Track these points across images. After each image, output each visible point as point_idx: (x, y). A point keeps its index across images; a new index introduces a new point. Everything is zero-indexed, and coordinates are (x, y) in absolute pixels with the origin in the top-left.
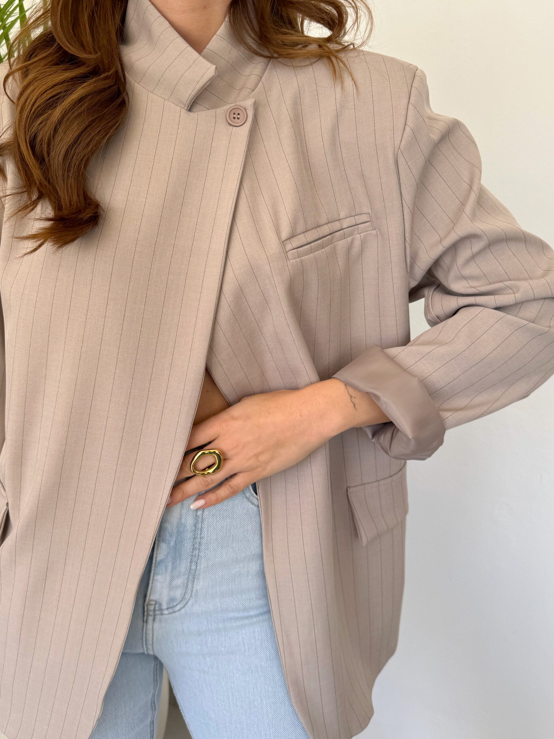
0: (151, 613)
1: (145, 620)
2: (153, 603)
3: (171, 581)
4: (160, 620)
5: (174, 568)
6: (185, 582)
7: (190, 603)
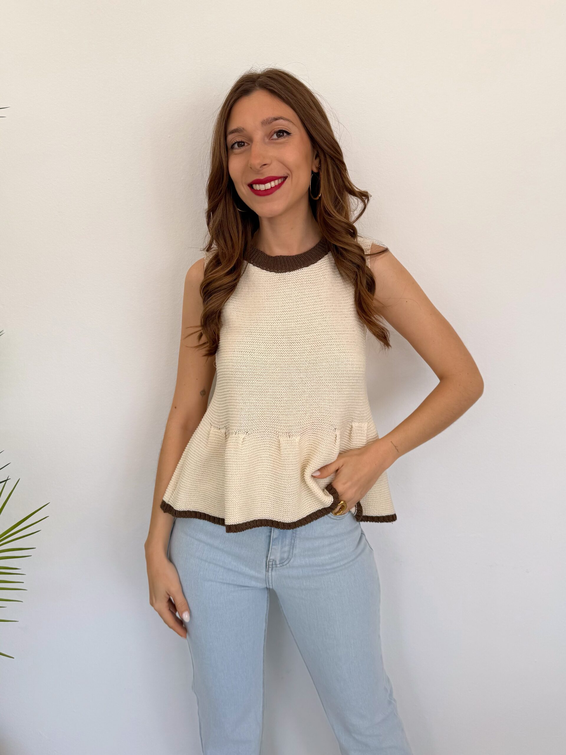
0: (271, 566)
1: (267, 570)
2: (272, 560)
3: (281, 549)
4: (276, 570)
5: (282, 542)
6: (289, 549)
7: (292, 561)
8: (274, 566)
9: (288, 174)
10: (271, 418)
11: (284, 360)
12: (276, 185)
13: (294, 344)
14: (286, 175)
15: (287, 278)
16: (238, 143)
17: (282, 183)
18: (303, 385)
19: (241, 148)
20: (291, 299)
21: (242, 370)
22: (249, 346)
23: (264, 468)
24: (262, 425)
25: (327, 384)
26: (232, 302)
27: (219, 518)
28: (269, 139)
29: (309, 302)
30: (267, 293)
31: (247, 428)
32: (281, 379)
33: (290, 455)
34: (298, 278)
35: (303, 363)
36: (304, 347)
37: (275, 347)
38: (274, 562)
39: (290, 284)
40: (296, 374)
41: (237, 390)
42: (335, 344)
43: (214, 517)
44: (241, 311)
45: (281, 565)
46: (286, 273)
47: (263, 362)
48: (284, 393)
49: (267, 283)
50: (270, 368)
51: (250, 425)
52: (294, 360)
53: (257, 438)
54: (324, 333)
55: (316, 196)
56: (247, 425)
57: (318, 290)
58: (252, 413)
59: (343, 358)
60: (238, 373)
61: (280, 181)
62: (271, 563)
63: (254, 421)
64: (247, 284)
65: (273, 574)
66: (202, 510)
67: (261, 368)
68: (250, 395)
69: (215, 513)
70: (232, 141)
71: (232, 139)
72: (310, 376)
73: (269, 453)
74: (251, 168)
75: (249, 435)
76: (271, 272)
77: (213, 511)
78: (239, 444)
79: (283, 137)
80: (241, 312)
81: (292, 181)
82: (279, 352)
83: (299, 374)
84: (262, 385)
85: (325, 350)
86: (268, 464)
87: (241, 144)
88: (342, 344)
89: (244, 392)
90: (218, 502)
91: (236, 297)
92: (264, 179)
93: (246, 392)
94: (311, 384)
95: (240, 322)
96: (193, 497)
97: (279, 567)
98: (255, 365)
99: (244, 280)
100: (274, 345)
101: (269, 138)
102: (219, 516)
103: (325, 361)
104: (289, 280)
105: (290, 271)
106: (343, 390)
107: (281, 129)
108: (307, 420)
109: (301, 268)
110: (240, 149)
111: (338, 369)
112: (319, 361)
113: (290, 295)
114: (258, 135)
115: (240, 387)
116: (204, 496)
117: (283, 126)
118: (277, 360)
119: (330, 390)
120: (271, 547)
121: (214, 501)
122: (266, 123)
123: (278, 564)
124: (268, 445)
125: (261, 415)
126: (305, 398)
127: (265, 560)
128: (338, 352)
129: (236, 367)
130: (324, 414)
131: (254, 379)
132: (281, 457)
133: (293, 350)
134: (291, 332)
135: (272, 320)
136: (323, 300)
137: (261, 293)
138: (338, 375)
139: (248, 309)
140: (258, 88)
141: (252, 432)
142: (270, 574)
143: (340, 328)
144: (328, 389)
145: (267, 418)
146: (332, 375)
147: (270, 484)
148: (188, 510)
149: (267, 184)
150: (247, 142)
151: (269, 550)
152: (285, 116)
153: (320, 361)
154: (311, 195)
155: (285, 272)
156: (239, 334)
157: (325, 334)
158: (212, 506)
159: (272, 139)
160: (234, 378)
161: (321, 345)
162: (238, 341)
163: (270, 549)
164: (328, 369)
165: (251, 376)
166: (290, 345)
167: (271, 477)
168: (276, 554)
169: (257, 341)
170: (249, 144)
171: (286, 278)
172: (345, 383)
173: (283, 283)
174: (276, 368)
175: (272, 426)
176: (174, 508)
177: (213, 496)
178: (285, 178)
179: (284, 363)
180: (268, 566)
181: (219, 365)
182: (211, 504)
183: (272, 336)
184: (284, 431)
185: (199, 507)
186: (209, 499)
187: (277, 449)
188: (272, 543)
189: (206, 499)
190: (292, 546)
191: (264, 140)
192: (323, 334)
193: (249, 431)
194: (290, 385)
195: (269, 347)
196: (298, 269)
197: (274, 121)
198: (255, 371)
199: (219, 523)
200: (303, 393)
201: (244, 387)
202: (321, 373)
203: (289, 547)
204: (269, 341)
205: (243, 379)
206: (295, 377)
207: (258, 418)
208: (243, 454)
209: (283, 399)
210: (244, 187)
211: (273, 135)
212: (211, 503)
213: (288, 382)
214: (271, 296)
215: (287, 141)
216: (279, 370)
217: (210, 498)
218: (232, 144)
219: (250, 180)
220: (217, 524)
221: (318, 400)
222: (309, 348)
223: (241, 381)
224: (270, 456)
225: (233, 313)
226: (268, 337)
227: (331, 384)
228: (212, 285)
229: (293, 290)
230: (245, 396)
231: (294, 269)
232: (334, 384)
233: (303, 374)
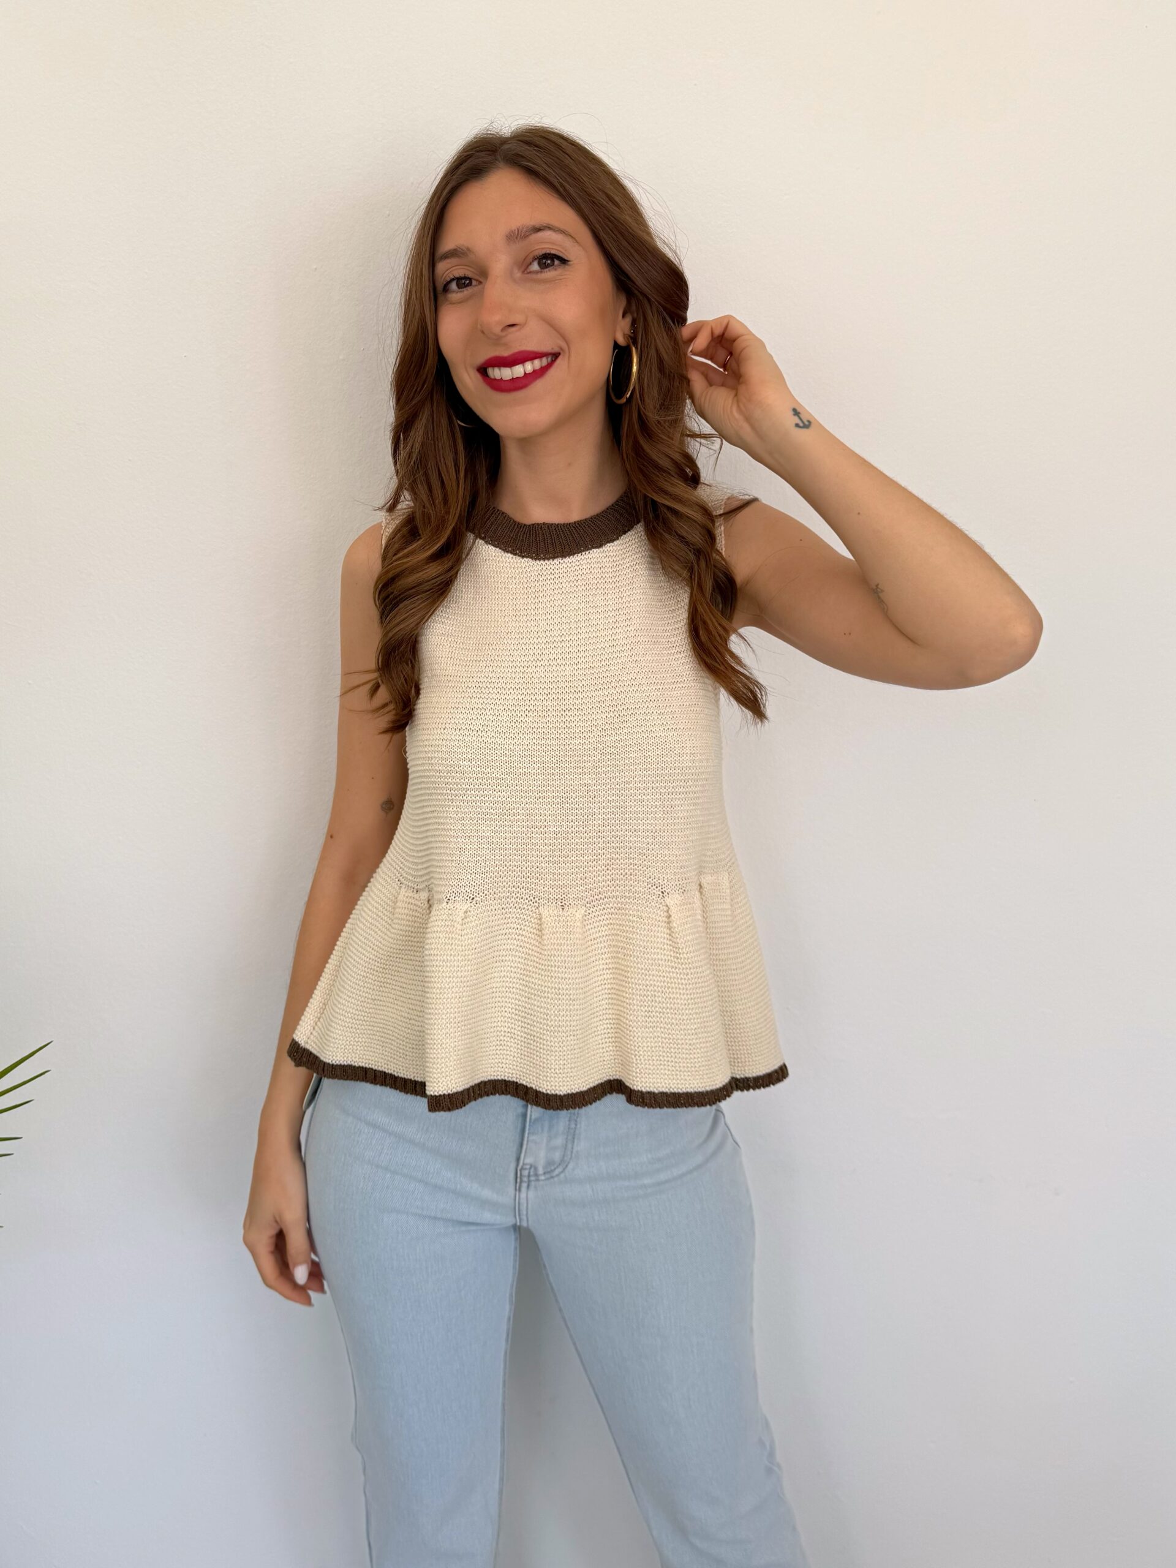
8: (532, 1178)
9: (561, 349)
10: (524, 868)
11: (549, 747)
12: (536, 370)
13: (570, 713)
14: (556, 350)
15: (557, 572)
16: (457, 282)
17: (549, 366)
18: (591, 799)
19: (464, 289)
20: (565, 616)
21: (461, 768)
22: (476, 718)
23: (505, 973)
24: (505, 884)
25: (640, 797)
26: (440, 620)
27: (415, 1081)
28: (523, 272)
29: (603, 623)
30: (515, 603)
31: (473, 890)
32: (544, 788)
33: (562, 947)
34: (580, 571)
35: (590, 752)
36: (592, 719)
37: (531, 719)
38: (532, 1170)
39: (563, 584)
40: (575, 776)
41: (451, 809)
42: (655, 712)
43: (405, 1078)
44: (459, 641)
45: (548, 1176)
46: (555, 561)
47: (505, 752)
48: (550, 817)
49: (514, 582)
50: (521, 765)
51: (478, 883)
52: (571, 747)
53: (493, 910)
54: (632, 688)
55: (620, 397)
56: (474, 884)
57: (622, 596)
58: (483, 858)
59: (672, 741)
60: (453, 774)
61: (545, 361)
62: (526, 1173)
63: (488, 874)
64: (471, 581)
65: (529, 1196)
66: (380, 1064)
67: (502, 764)
68: (479, 821)
69: (407, 1071)
70: (446, 277)
71: (447, 270)
72: (604, 781)
73: (515, 941)
74: (483, 332)
75: (477, 905)
76: (523, 557)
77: (403, 1067)
78: (456, 924)
79: (552, 267)
80: (458, 643)
81: (569, 362)
82: (538, 730)
83: (581, 776)
84: (503, 799)
85: (635, 725)
86: (512, 964)
87: (465, 283)
88: (670, 711)
89: (467, 815)
90: (413, 1048)
91: (448, 611)
92: (509, 357)
93: (471, 815)
94: (608, 798)
95: (457, 666)
96: (360, 1035)
97: (542, 1180)
98: (488, 758)
99: (466, 575)
100: (528, 715)
101: (523, 269)
102: (414, 1077)
103: (636, 748)
104: (561, 576)
105: (563, 556)
106: (675, 809)
107: (548, 252)
108: (599, 873)
109: (588, 550)
110: (461, 292)
111: (662, 765)
112: (622, 750)
113: (563, 607)
114: (500, 263)
115: (458, 803)
116: (383, 1035)
117: (553, 243)
118: (535, 747)
119: (647, 809)
120: (526, 1139)
121: (403, 1045)
122: (516, 236)
123: (541, 1175)
124: (515, 925)
125: (502, 862)
126: (595, 828)
127: (513, 1165)
128: (662, 729)
129: (448, 762)
130: (636, 862)
131: (486, 786)
132: (542, 949)
133: (568, 726)
134: (564, 686)
135: (524, 660)
136: (633, 617)
137: (500, 603)
138: (662, 778)
139: (473, 637)
140: (501, 164)
141: (482, 897)
142: (523, 1195)
143: (665, 676)
144: (644, 809)
145: (515, 868)
146: (650, 778)
147: (517, 1007)
148: (349, 1062)
149: (517, 366)
150: (477, 277)
151: (521, 1145)
152: (556, 224)
153: (626, 749)
154: (611, 391)
155: (554, 558)
156: (455, 691)
157: (635, 690)
158: (400, 1057)
159: (530, 272)
160: (444, 785)
161: (626, 714)
162: (453, 707)
163: (525, 1142)
164: (641, 766)
165: (481, 780)
166: (562, 715)
167: (518, 991)
168: (537, 1153)
169: (492, 706)
170: (480, 283)
171: (555, 570)
172: (678, 794)
173: (549, 583)
174: (533, 763)
175: (524, 884)
176: (322, 1058)
177: (401, 1035)
178: (555, 356)
179: (549, 753)
180: (521, 1178)
181: (413, 757)
182: (397, 1051)
183: (523, 696)
184: (550, 896)
185: (373, 1058)
186: (393, 1042)
187: (534, 933)
188: (529, 1129)
189: (387, 1040)
190: (572, 1135)
191: (511, 273)
192: (631, 690)
193: (478, 896)
194: (562, 799)
195: (518, 719)
196: (581, 552)
197: (534, 233)
198: (489, 770)
199: (416, 1091)
200: (590, 816)
201: (466, 803)
202: (627, 773)
203: (565, 1137)
204: (518, 707)
205: (464, 786)
206: (573, 784)
207: (497, 868)
208: (464, 945)
209: (549, 829)
210: (469, 375)
211: (531, 264)
212: (398, 1049)
213: (558, 794)
214: (523, 608)
215: (562, 276)
216: (540, 769)
217: (395, 1039)
218: (445, 283)
219: (481, 359)
220: (411, 1094)
221: (622, 832)
222: (602, 722)
223: (460, 792)
224: (517, 948)
225: (443, 644)
226: (516, 698)
227: (648, 797)
228: (400, 583)
229: (569, 597)
230: (468, 823)
231: (571, 553)
232: (654, 798)
233: (590, 776)
